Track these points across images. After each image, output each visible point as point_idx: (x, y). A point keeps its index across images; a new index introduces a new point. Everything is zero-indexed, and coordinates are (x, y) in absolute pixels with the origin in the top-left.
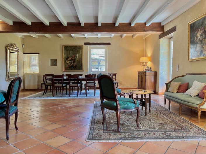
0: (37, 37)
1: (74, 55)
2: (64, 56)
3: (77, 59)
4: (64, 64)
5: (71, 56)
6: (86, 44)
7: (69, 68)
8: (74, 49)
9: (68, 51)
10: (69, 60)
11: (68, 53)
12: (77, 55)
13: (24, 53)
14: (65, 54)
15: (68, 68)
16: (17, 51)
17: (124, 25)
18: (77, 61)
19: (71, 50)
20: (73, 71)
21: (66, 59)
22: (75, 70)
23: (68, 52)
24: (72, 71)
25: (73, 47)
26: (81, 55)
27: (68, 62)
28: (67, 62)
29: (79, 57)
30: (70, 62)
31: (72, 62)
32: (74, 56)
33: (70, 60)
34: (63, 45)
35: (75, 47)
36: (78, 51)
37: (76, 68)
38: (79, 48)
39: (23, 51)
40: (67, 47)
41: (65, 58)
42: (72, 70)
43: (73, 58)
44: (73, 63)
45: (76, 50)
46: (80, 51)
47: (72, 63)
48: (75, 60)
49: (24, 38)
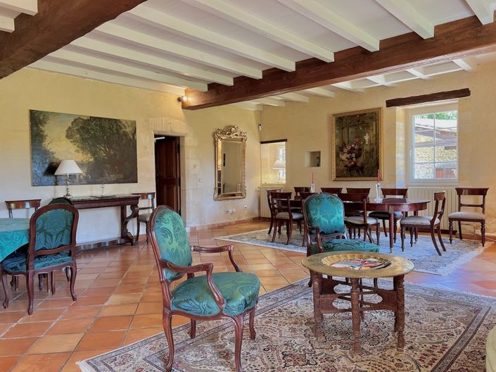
0: (283, 105)
1: (359, 137)
2: (334, 143)
3: (367, 148)
4: (334, 163)
5: (351, 140)
6: (391, 103)
7: (345, 172)
8: (359, 121)
9: (343, 128)
10: (345, 150)
11: (345, 135)
12: (366, 138)
13: (262, 143)
14: (337, 136)
15: (343, 171)
16: (242, 139)
17: (455, 27)
18: (366, 152)
19: (352, 126)
20: (355, 179)
21: (340, 149)
22: (359, 176)
23: (345, 130)
24: (352, 179)
25: (356, 116)
26: (377, 137)
27: (344, 157)
28: (341, 155)
29: (370, 141)
30: (348, 156)
31: (354, 155)
32: (357, 140)
33: (349, 152)
34: (334, 115)
35: (361, 115)
36: (367, 126)
37: (362, 171)
38: (371, 118)
39: (261, 137)
40: (342, 120)
41: (337, 146)
42: (352, 176)
43: (355, 145)
44: (356, 157)
45: (363, 122)
46: (374, 126)
47: (354, 159)
48: (360, 150)
49: (261, 109)
